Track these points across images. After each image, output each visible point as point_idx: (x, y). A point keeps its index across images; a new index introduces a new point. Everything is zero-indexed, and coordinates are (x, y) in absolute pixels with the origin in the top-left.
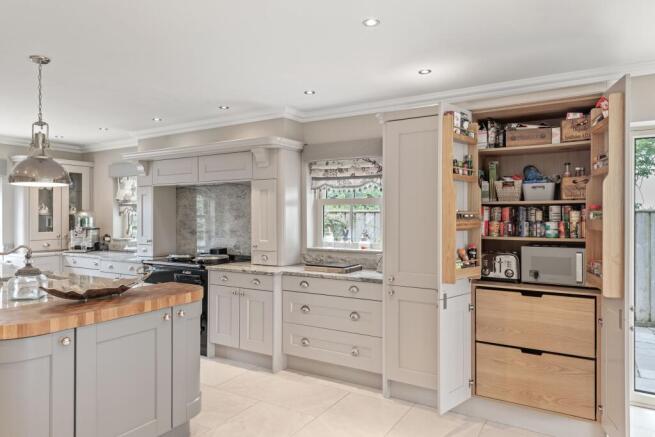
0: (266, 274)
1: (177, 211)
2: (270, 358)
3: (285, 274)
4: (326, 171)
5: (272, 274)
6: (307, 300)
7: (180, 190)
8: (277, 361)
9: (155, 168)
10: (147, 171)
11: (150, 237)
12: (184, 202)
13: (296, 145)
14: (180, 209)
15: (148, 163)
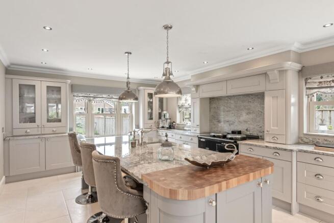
0: (285, 150)
1: (210, 111)
2: (290, 204)
3: (300, 151)
4: (320, 82)
5: (291, 151)
6: (319, 170)
7: (212, 99)
8: (295, 207)
9: (200, 89)
10: (197, 91)
11: (198, 124)
12: (214, 105)
13: (298, 66)
14: (212, 110)
15: (197, 86)
